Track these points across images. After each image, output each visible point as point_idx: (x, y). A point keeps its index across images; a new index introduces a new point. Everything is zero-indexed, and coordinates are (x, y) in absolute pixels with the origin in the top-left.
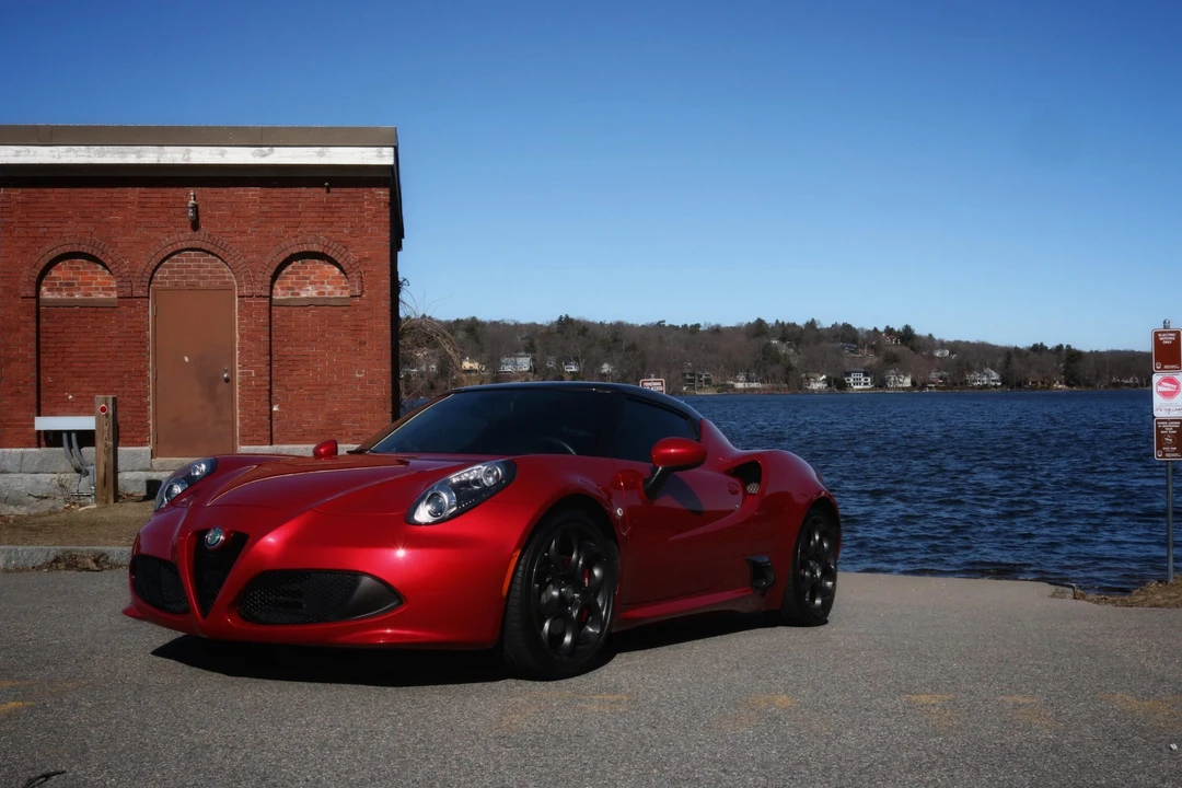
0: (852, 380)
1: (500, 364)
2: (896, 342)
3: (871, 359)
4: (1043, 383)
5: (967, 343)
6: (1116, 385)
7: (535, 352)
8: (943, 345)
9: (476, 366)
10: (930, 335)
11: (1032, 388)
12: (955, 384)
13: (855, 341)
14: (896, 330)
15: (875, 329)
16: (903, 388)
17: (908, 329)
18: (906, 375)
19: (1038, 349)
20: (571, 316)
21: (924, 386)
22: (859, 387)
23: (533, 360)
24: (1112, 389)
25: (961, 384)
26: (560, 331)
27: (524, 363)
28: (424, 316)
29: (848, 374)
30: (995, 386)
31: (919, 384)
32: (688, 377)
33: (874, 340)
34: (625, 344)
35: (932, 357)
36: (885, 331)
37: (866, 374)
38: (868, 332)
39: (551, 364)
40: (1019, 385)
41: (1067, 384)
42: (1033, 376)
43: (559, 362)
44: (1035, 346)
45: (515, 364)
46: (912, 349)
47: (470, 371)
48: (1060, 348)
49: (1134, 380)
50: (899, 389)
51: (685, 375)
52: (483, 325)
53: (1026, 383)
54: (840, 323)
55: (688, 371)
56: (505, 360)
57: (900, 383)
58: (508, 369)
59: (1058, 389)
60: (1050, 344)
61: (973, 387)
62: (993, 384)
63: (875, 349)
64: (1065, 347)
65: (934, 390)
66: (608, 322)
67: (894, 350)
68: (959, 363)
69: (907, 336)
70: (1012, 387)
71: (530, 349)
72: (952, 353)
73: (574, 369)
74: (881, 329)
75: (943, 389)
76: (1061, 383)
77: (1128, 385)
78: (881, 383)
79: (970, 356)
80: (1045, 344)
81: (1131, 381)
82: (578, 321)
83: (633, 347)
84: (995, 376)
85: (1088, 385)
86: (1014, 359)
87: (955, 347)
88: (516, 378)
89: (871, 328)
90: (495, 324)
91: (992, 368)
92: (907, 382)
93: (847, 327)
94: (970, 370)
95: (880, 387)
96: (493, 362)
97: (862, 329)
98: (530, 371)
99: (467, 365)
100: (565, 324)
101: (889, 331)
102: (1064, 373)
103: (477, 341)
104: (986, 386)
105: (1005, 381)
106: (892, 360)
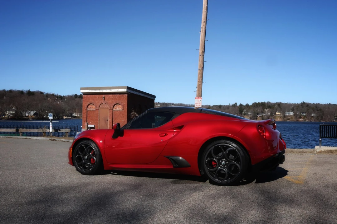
1: (285, 113)
7: (294, 110)
9: (279, 114)
20: (305, 102)
23: (294, 112)
26: (302, 106)
27: (291, 113)
28: (268, 102)
32: (336, 117)
34: (319, 109)
39: (298, 113)
43: (300, 113)
45: (289, 113)
47: (278, 115)
51: (335, 117)
52: (283, 104)
55: (336, 116)
56: (286, 112)
58: (287, 114)
66: (315, 103)
71: (293, 110)
73: (304, 115)
82: (307, 103)
83: (321, 110)
88: (289, 117)
90: (286, 104)
96: (284, 113)
98: (293, 115)
99: (277, 113)
100: (303, 104)
103: (280, 108)
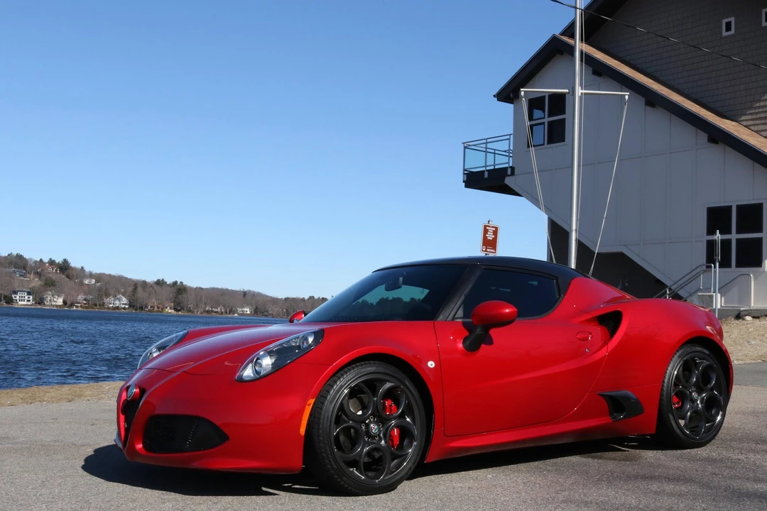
0: (18, 298)
2: (56, 271)
3: (36, 282)
4: (158, 308)
5: (110, 275)
6: (208, 312)
8: (91, 276)
10: (82, 267)
11: (149, 310)
12: (96, 305)
13: (24, 268)
14: (57, 261)
15: (41, 260)
16: (57, 306)
17: (65, 261)
18: (59, 296)
19: (160, 283)
21: (72, 305)
22: (23, 303)
24: (205, 315)
25: (100, 305)
29: (15, 293)
30: (124, 308)
31: (69, 303)
33: (39, 268)
35: (82, 283)
36: (48, 263)
37: (29, 293)
38: (36, 262)
40: (141, 308)
41: (176, 310)
42: (153, 302)
44: (158, 281)
46: (68, 277)
48: (175, 283)
49: (221, 309)
50: (53, 306)
53: (146, 307)
54: (15, 253)
57: (54, 301)
59: (168, 312)
60: (169, 281)
61: (108, 308)
62: (123, 306)
63: (39, 275)
64: (179, 283)
65: (80, 309)
67: (54, 277)
68: (100, 290)
69: (64, 267)
70: (136, 310)
72: (97, 282)
74: (46, 260)
75: (86, 308)
76: (171, 308)
77: (216, 312)
78: (40, 301)
79: (109, 284)
80: (165, 280)
81: (219, 310)
84: (124, 300)
85: (189, 311)
86: (140, 289)
87: (99, 277)
89: (38, 260)
91: (123, 295)
92: (60, 301)
93: (20, 257)
94: (107, 295)
95: (39, 303)
97: (31, 259)
101: (52, 262)
102: (174, 302)
104: (117, 308)
105: (131, 305)
106: (50, 284)
